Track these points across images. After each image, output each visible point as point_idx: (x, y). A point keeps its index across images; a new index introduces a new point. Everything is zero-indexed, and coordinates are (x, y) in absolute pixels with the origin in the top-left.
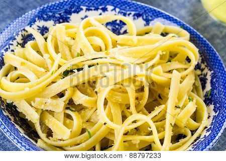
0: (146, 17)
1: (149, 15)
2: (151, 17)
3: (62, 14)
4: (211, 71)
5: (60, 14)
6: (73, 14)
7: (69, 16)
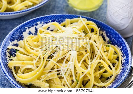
0: (58, 20)
1: (58, 19)
2: (60, 19)
3: (19, 35)
4: (104, 31)
5: (18, 35)
6: (23, 33)
7: (22, 34)
